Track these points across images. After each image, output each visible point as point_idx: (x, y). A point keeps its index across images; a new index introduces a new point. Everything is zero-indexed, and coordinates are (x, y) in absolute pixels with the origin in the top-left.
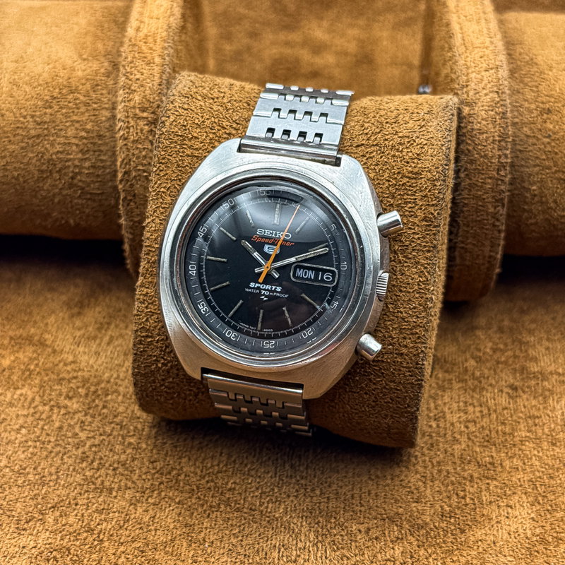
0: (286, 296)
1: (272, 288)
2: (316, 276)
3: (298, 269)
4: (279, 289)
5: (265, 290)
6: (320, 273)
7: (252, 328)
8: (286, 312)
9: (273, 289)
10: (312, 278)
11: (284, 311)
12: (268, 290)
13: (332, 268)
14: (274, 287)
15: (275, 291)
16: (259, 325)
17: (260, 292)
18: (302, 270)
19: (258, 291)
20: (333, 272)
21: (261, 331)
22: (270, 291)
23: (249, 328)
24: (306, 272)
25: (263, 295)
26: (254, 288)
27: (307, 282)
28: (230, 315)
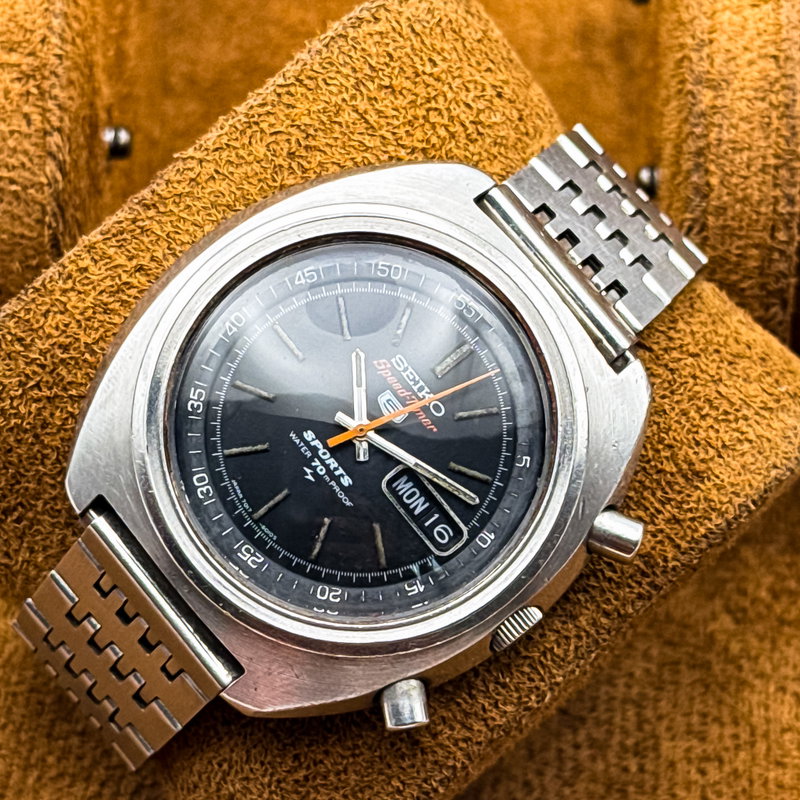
0: (348, 503)
1: (336, 469)
2: (426, 514)
3: (405, 478)
4: (346, 481)
5: (322, 462)
6: (437, 516)
7: (247, 506)
8: (324, 530)
9: (337, 473)
10: (417, 512)
11: (323, 524)
12: (327, 467)
13: (462, 525)
14: (341, 471)
15: (337, 479)
16: (262, 511)
17: (312, 459)
18: (410, 484)
19: (309, 454)
20: (458, 533)
21: (256, 522)
22: (330, 472)
23: (240, 500)
24: (414, 494)
25: (310, 467)
26: (307, 443)
27: (402, 511)
28: (227, 452)
